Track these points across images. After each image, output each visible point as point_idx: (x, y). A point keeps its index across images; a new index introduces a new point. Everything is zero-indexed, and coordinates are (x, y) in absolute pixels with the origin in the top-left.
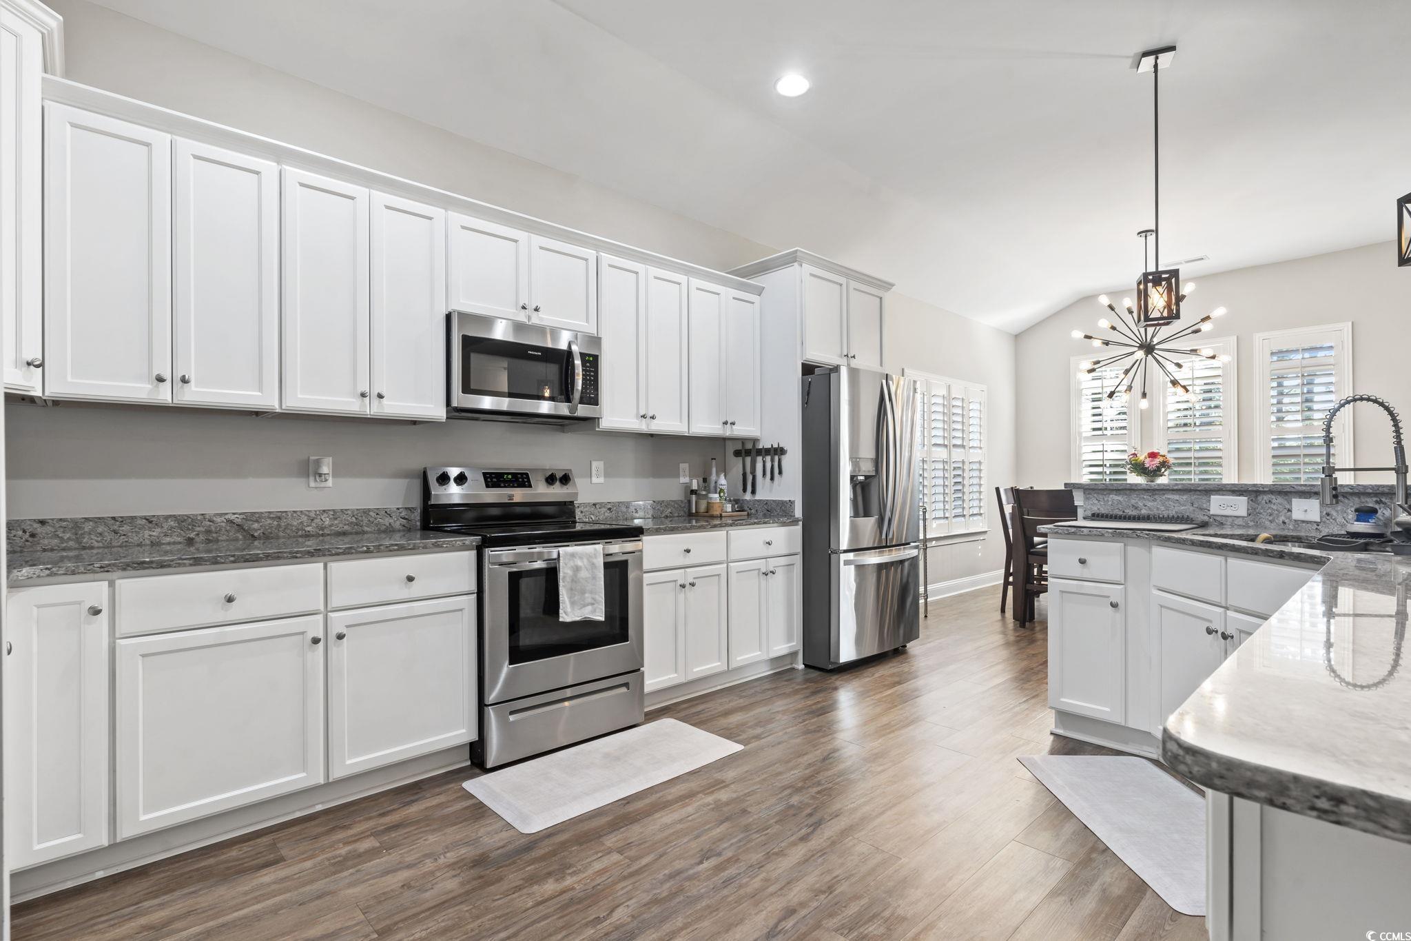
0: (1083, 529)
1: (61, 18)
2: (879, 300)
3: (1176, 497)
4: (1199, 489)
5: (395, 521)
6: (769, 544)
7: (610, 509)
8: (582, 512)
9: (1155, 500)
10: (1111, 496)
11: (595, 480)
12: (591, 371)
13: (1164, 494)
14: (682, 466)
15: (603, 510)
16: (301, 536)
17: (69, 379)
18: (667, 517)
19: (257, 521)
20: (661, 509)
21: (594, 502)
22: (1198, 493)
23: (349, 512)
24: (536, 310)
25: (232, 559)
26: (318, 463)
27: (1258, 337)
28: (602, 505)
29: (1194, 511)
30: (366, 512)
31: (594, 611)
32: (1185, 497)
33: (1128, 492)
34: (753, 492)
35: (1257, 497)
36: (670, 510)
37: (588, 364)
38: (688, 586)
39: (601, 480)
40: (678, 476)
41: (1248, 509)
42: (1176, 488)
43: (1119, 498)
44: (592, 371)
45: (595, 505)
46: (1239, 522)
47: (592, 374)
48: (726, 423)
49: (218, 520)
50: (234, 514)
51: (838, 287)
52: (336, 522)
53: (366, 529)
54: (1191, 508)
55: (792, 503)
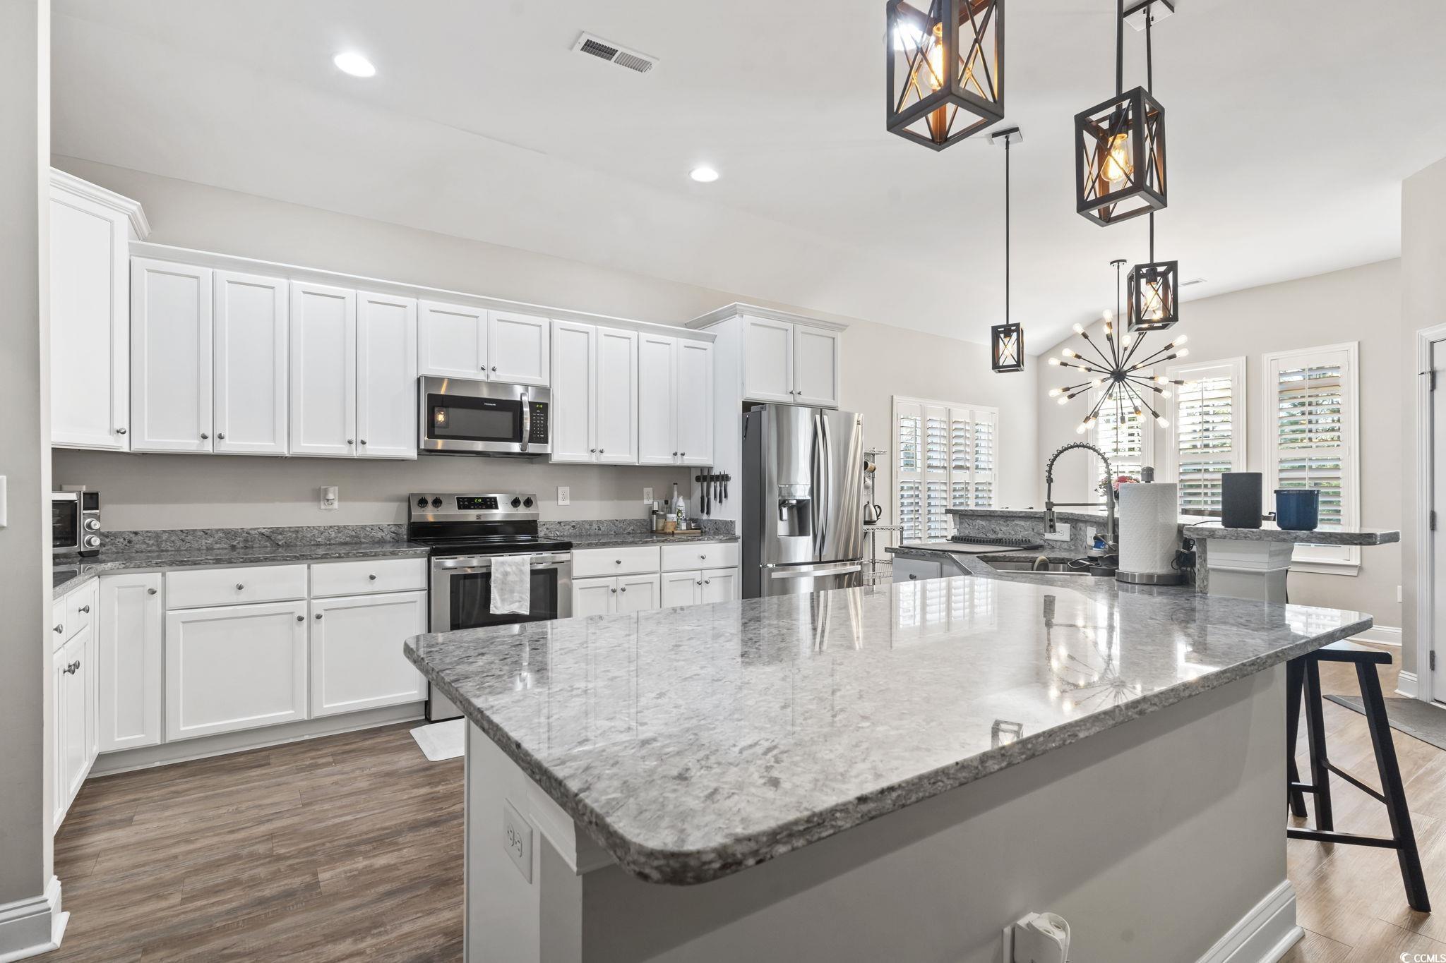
0: (913, 550)
1: (139, 204)
2: (831, 340)
3: (1022, 523)
4: (1037, 516)
5: (386, 535)
6: (703, 558)
7: (574, 526)
8: (547, 529)
9: (1007, 526)
10: (978, 521)
11: (561, 502)
12: (540, 416)
13: (1014, 520)
14: (646, 490)
15: (567, 527)
16: (314, 545)
17: (146, 439)
18: (629, 533)
19: (281, 534)
20: (624, 527)
21: (559, 520)
22: (1037, 520)
23: (350, 528)
24: (494, 370)
25: (241, 560)
26: (326, 491)
27: (1266, 358)
28: (567, 523)
29: (1034, 535)
30: (364, 528)
31: (521, 607)
32: (1028, 523)
33: (989, 518)
34: (708, 513)
35: (1076, 524)
36: (632, 528)
37: (538, 411)
38: (619, 591)
39: (567, 502)
40: (642, 499)
41: (1071, 535)
42: (1021, 515)
43: (983, 523)
44: (542, 416)
45: (560, 523)
46: (1065, 546)
47: (542, 418)
48: (675, 454)
49: (253, 532)
50: (264, 528)
51: (784, 332)
52: (340, 535)
53: (363, 540)
54: (1032, 533)
55: (732, 523)
